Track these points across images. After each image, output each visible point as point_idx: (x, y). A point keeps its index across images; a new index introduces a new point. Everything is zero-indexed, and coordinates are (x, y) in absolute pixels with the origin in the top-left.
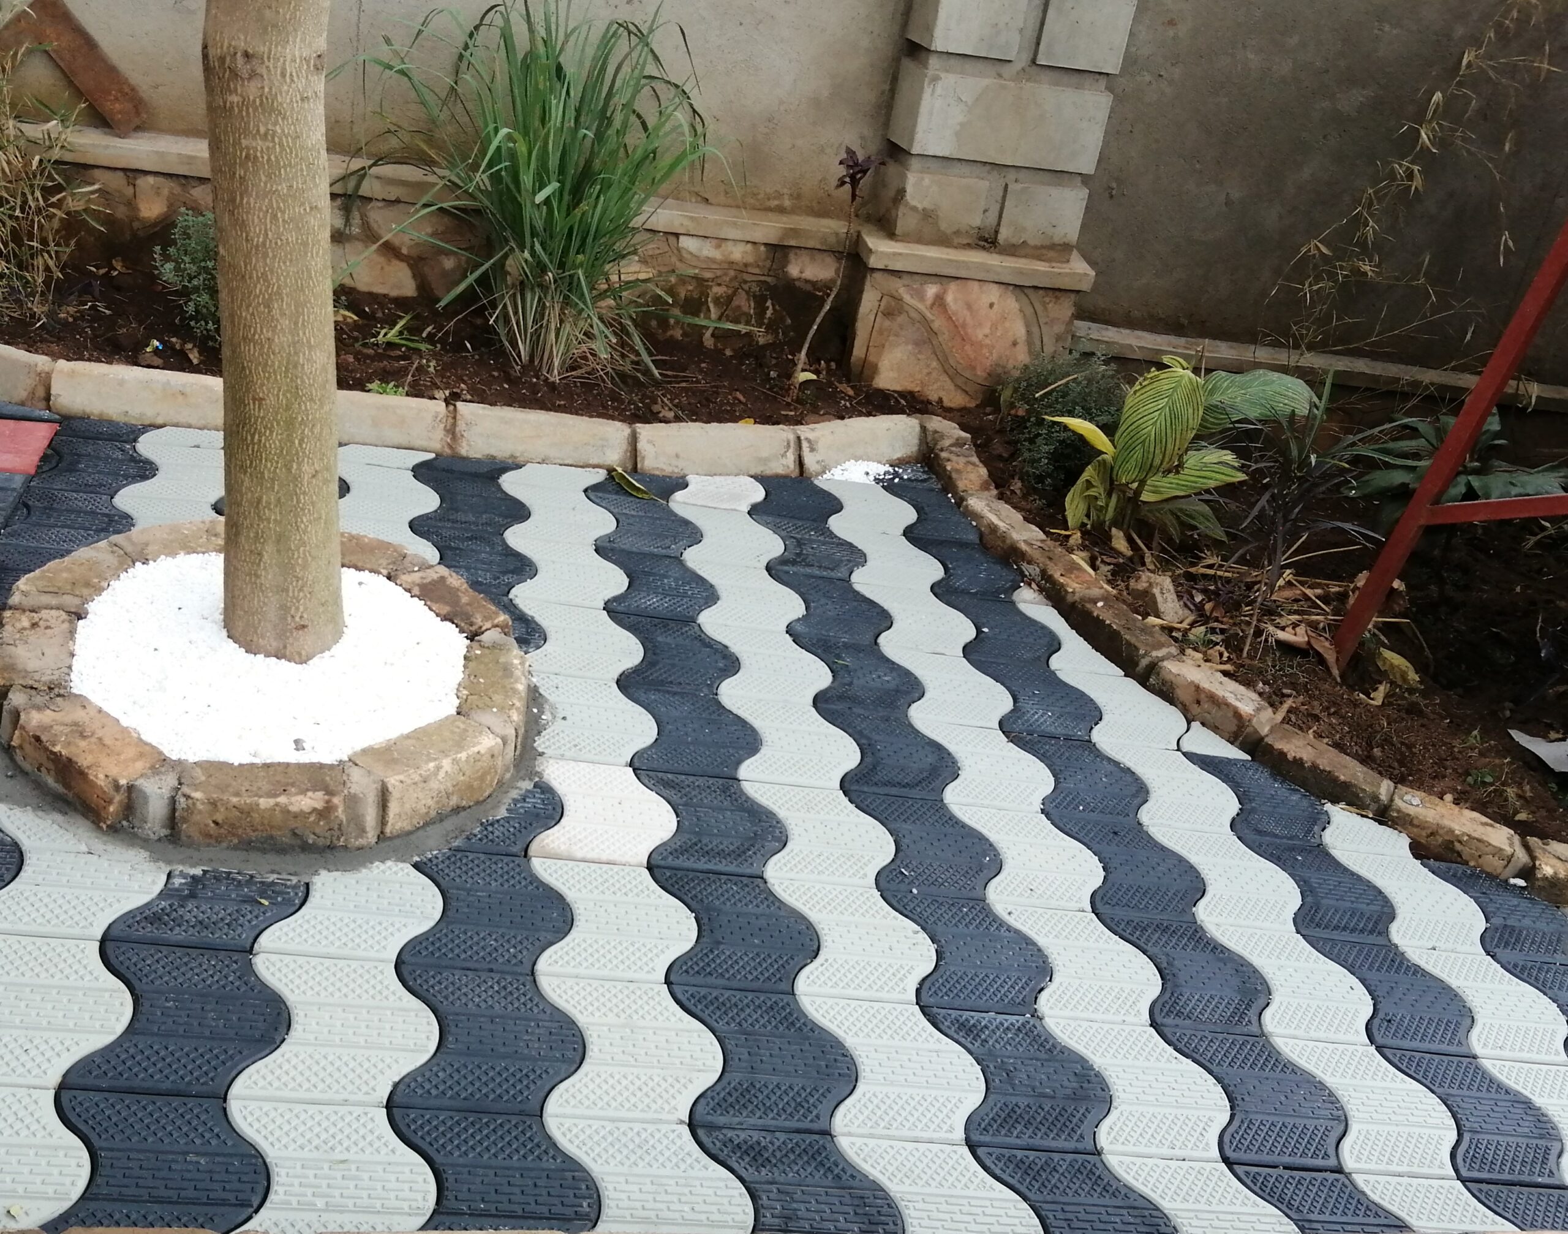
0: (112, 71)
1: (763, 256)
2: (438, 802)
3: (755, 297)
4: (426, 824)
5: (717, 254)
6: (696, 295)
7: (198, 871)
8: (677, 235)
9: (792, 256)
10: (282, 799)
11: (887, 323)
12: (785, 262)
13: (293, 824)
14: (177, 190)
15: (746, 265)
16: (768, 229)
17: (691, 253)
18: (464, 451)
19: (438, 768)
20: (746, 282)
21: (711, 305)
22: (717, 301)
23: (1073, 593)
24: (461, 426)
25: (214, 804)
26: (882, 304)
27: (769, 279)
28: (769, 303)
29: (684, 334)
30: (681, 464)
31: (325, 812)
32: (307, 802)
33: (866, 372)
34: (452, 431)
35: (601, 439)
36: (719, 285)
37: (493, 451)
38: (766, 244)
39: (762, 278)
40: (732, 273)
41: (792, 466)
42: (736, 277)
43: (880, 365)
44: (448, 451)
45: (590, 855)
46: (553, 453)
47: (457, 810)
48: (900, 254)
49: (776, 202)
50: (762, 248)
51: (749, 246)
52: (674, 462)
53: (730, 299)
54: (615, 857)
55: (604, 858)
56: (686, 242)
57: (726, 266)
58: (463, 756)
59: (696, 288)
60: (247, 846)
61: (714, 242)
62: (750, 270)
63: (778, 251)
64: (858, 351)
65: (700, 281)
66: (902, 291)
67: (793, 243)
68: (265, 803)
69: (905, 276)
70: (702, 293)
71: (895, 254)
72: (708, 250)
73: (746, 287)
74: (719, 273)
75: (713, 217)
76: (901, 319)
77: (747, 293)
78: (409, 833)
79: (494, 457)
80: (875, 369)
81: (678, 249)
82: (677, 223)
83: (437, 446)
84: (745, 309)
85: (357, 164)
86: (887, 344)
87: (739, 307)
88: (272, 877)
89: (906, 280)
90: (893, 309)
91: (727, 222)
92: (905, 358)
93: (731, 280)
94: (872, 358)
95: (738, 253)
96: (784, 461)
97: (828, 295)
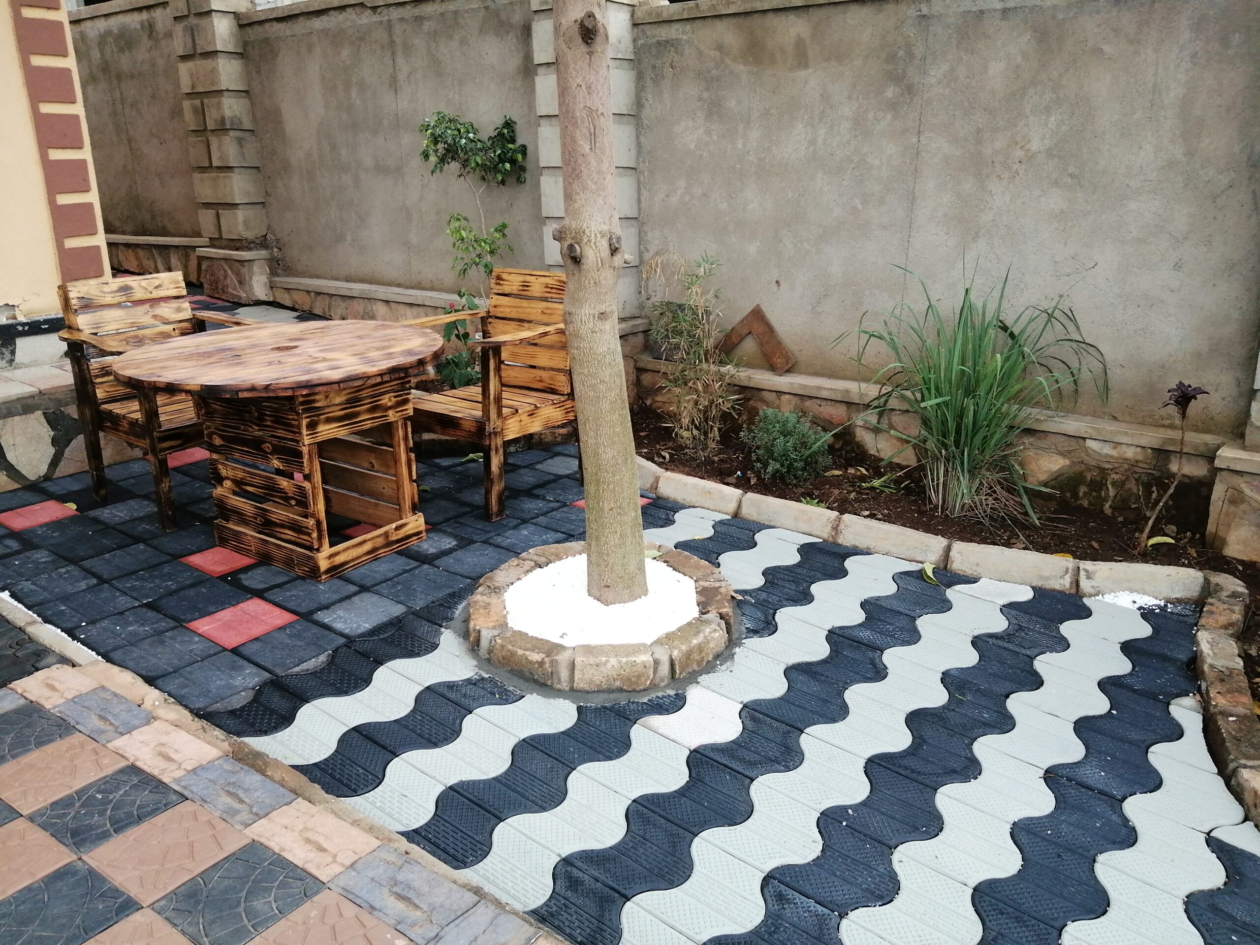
0: (779, 343)
1: (1150, 456)
2: (607, 681)
3: (1143, 483)
4: (598, 692)
5: (1114, 453)
6: (1098, 479)
7: (486, 676)
8: (1084, 439)
9: (1173, 458)
10: (527, 653)
11: (1232, 509)
12: (1168, 461)
13: (530, 666)
14: (799, 402)
15: (1137, 461)
16: (1152, 437)
17: (1094, 451)
18: (840, 541)
19: (607, 661)
20: (1136, 473)
21: (1110, 487)
22: (1114, 484)
23: (1215, 706)
24: (842, 526)
25: (503, 647)
26: (1228, 494)
27: (1155, 472)
28: (1154, 489)
29: (1090, 504)
30: (979, 570)
31: (541, 663)
32: (536, 657)
33: (1217, 543)
34: (836, 528)
35: (926, 546)
36: (1117, 473)
37: (857, 544)
38: (1152, 449)
39: (1149, 471)
40: (1126, 466)
41: (1068, 586)
42: (1130, 469)
43: (1228, 538)
44: (831, 539)
45: (665, 734)
46: (894, 550)
47: (621, 690)
48: (1240, 459)
49: (1169, 422)
50: (1149, 451)
51: (1139, 449)
52: (975, 568)
53: (1123, 483)
54: (679, 740)
55: (671, 738)
56: (1090, 443)
57: (1121, 461)
58: (624, 660)
59: (1098, 474)
60: (513, 672)
61: (1112, 444)
62: (1140, 465)
63: (1161, 454)
64: (1211, 527)
65: (1102, 470)
66: (1243, 485)
67: (1171, 448)
68: (520, 652)
69: (1245, 475)
70: (1103, 478)
71: (1235, 459)
72: (1107, 450)
73: (1136, 476)
74: (1116, 465)
75: (1108, 427)
76: (1244, 507)
77: (1136, 480)
78: (588, 692)
79: (857, 547)
80: (1224, 542)
81: (1085, 447)
82: (1083, 430)
83: (826, 536)
84: (1135, 490)
85: (887, 389)
86: (1233, 525)
87: (1130, 489)
88: (511, 688)
89: (1247, 478)
90: (1236, 499)
91: (1120, 432)
92: (1250, 536)
93: (1126, 471)
94: (1221, 533)
95: (1130, 453)
96: (1062, 581)
97: (1172, 483)
